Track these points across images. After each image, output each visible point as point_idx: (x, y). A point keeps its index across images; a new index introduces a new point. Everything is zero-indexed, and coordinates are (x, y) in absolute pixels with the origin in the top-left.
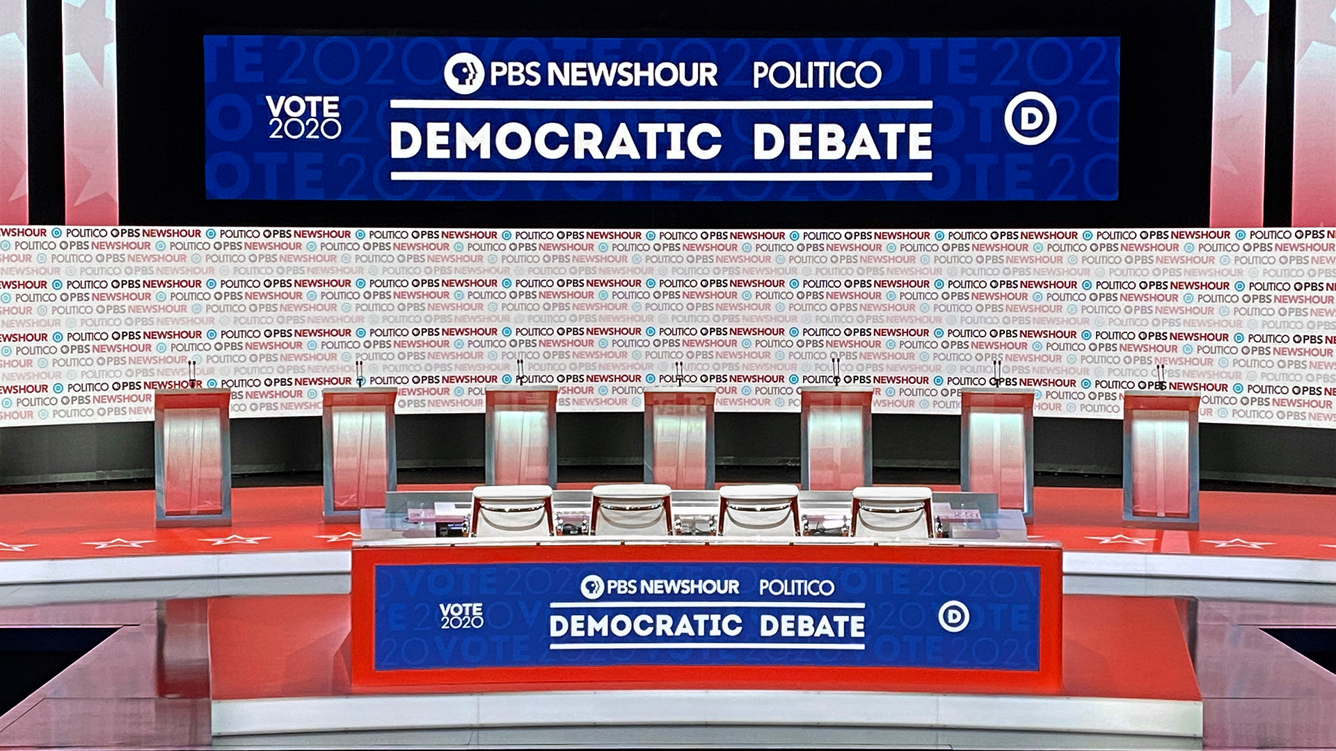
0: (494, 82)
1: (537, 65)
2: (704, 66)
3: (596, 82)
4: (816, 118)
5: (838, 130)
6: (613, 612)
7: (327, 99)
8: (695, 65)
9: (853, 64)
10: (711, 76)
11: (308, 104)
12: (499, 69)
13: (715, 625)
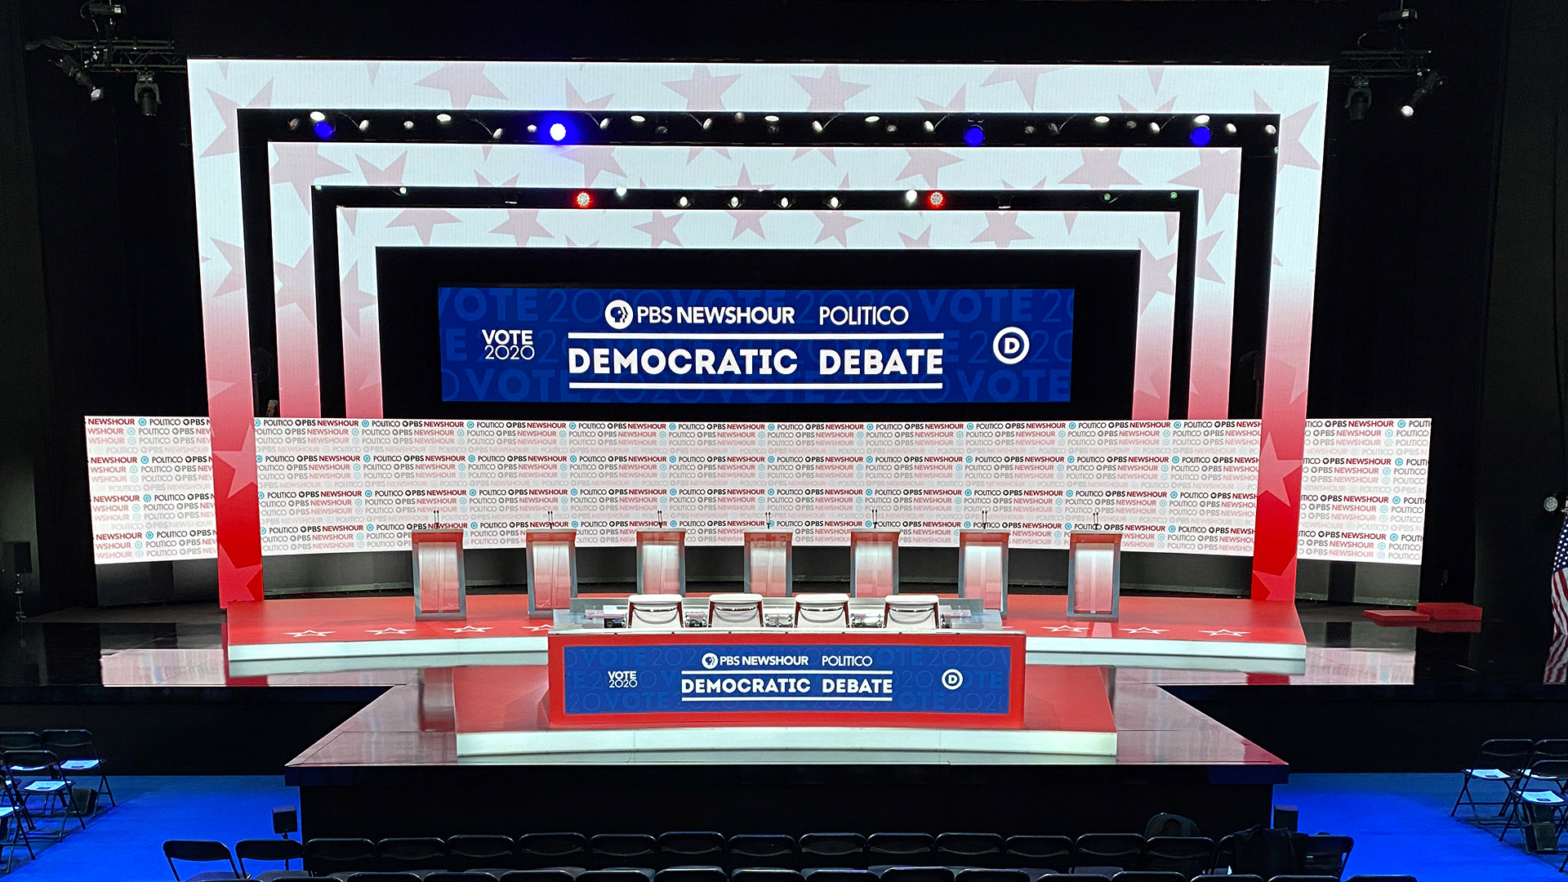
0: (640, 321)
1: (669, 308)
2: (785, 309)
3: (710, 320)
4: (862, 345)
5: (878, 354)
6: (723, 678)
7: (524, 332)
8: (779, 309)
9: (889, 308)
10: (790, 316)
11: (511, 336)
12: (643, 312)
13: (792, 685)
